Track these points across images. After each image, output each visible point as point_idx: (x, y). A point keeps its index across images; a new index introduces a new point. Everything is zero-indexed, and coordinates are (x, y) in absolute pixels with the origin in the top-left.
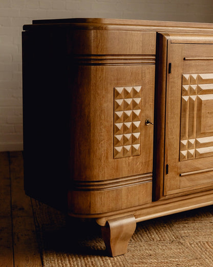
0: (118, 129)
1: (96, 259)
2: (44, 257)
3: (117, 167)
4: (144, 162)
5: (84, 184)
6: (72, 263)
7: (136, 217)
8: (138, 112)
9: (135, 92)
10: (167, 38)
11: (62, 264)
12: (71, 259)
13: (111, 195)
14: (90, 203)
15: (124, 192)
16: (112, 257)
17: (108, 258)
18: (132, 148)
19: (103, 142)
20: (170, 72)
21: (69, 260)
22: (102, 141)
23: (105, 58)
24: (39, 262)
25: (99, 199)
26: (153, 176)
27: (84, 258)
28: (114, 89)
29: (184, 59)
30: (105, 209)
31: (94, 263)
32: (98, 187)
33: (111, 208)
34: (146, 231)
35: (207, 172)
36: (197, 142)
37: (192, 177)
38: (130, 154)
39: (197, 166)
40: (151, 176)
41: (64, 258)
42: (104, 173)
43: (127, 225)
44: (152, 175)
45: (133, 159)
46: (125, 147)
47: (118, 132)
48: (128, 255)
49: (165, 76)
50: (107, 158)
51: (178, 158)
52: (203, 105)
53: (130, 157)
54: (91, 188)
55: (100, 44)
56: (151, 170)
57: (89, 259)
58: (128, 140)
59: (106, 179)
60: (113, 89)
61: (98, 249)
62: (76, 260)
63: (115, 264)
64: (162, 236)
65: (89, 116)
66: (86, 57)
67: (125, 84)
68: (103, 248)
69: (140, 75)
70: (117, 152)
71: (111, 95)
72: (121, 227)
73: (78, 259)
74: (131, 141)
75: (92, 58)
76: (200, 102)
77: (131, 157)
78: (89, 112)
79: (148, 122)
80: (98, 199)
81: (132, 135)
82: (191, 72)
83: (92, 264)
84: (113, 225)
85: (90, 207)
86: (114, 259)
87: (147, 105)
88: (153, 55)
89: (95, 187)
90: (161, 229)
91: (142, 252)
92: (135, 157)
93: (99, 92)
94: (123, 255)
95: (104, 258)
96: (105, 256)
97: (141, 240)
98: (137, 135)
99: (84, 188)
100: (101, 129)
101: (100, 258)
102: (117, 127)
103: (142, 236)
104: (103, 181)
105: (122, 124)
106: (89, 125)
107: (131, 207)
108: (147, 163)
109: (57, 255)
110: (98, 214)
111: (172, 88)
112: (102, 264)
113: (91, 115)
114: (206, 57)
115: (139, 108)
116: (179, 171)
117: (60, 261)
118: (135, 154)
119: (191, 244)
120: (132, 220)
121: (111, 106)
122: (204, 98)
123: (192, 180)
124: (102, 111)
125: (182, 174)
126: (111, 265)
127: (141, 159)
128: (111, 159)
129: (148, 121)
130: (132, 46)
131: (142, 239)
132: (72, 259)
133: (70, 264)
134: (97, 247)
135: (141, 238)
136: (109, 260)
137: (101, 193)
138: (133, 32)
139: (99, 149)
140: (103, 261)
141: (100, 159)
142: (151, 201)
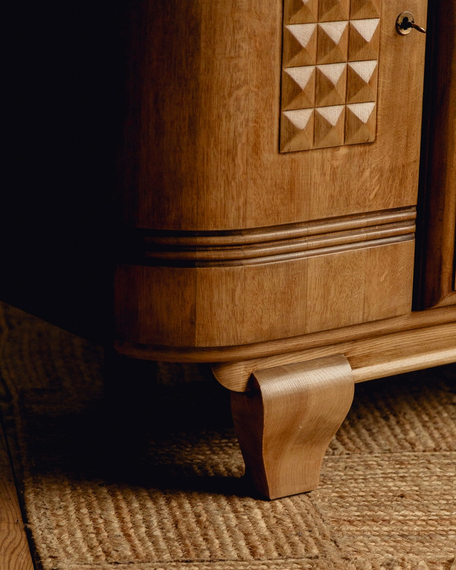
0: (296, 47)
1: (213, 506)
2: (30, 497)
3: (292, 183)
4: (387, 166)
5: (172, 241)
6: (128, 518)
7: (355, 362)
11: (94, 520)
12: (123, 505)
13: (267, 285)
14: (194, 312)
15: (313, 274)
16: (268, 500)
17: (252, 503)
18: (348, 115)
19: (241, 92)
21: (118, 508)
22: (238, 87)
24: (14, 513)
26: (418, 221)
27: (168, 502)
30: (246, 333)
31: (204, 518)
32: (222, 255)
33: (265, 327)
34: (386, 418)
38: (337, 136)
40: (409, 220)
41: (101, 500)
42: (246, 203)
43: (323, 390)
44: (413, 214)
45: (349, 157)
46: (321, 111)
47: (296, 58)
48: (323, 495)
50: (256, 149)
53: (337, 147)
54: (199, 255)
56: (411, 197)
57: (187, 506)
58: (331, 86)
59: (250, 224)
61: (218, 475)
62: (143, 507)
63: (279, 522)
64: (443, 436)
68: (235, 470)
70: (293, 131)
72: (301, 396)
73: (150, 504)
74: (342, 91)
77: (343, 151)
79: (406, 24)
80: (221, 295)
81: (348, 69)
83: (198, 522)
84: (271, 388)
85: (193, 323)
86: (274, 508)
89: (214, 255)
90: (439, 413)
91: (373, 486)
92: (358, 150)
94: (305, 493)
95: (239, 504)
96: (242, 495)
97: (367, 445)
98: (365, 69)
99: (172, 255)
101: (224, 502)
102: (293, 39)
103: (372, 434)
104: (239, 232)
105: (310, 28)
106: (194, 30)
107: (338, 329)
108: (397, 172)
110: (221, 349)
112: (234, 522)
117: (85, 511)
118: (356, 138)
120: (341, 375)
126: (262, 524)
127: (379, 157)
128: (269, 156)
129: (406, 19)
131: (373, 444)
132: (129, 503)
133: (122, 520)
134: (214, 466)
135: (369, 440)
136: (256, 511)
137: (233, 275)
139: (229, 116)
140: (235, 511)
141: (231, 153)
142: (409, 308)
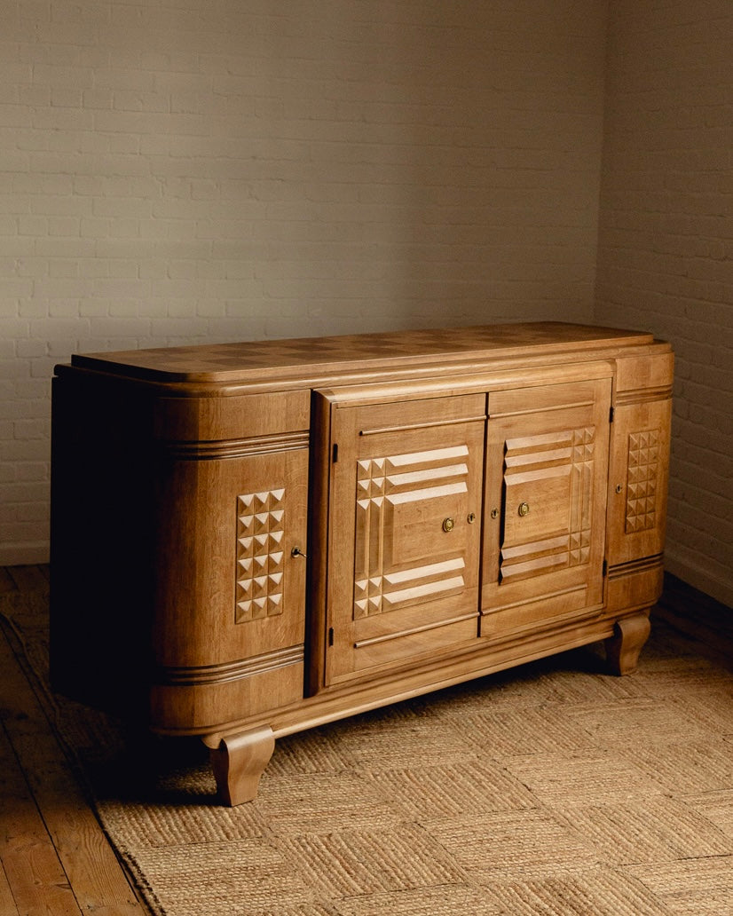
0: (243, 571)
1: (202, 812)
2: (101, 813)
3: (242, 638)
4: (289, 624)
5: (182, 672)
6: (158, 822)
7: (274, 728)
8: (278, 536)
9: (273, 501)
10: (329, 398)
11: (140, 824)
12: (154, 815)
13: (230, 692)
14: (193, 709)
15: (253, 684)
16: (231, 807)
17: (222, 809)
18: (269, 601)
19: (216, 596)
20: (335, 460)
21: (151, 817)
22: (215, 593)
23: (221, 445)
24: (95, 823)
25: (209, 700)
26: (305, 651)
27: (177, 811)
28: (238, 499)
29: (361, 434)
30: (220, 718)
31: (198, 819)
32: (208, 678)
33: (230, 714)
34: (288, 755)
35: (403, 636)
36: (384, 582)
37: (377, 647)
38: (263, 612)
39: (386, 627)
40: (300, 651)
41: (141, 813)
42: (219, 651)
43: (259, 745)
44: (303, 648)
45: (270, 622)
46: (255, 600)
47: (243, 576)
48: (260, 802)
49: (326, 467)
50: (224, 623)
51: (351, 614)
52: (395, 513)
53: (263, 618)
54: (196, 679)
55: (214, 422)
56: (301, 639)
57: (188, 813)
58: (260, 588)
59: (222, 661)
60: (235, 499)
61: (201, 794)
62: (164, 815)
63: (239, 819)
64: (320, 763)
65: (192, 550)
66: (188, 446)
67: (258, 489)
68: (210, 790)
69: (283, 469)
70: (242, 612)
71: (231, 511)
72: (248, 749)
73: (168, 813)
74: (265, 590)
75: (200, 446)
76: (390, 507)
77: (267, 619)
78: (193, 543)
79: (296, 552)
80: (207, 699)
81: (269, 578)
82: (373, 456)
83: (196, 822)
84: (232, 745)
85: (193, 715)
86: (234, 810)
87: (295, 521)
88: (305, 432)
89: (203, 679)
90: (317, 749)
91: (285, 795)
92: (274, 618)
93: (211, 506)
94: (250, 802)
95: (215, 810)
96: (217, 805)
97: (279, 771)
98: (277, 577)
99: (183, 680)
100: (214, 573)
101: (207, 810)
102: (242, 567)
103: (281, 765)
104: (216, 666)
105: (250, 560)
106: (193, 566)
107: (266, 711)
108: (294, 627)
109: (124, 807)
110: (207, 727)
111: (338, 488)
112: (215, 821)
113: (197, 548)
114: (400, 425)
115: (281, 529)
116: (353, 639)
117: (133, 819)
118: (273, 612)
119: (375, 776)
120: (268, 735)
121: (232, 529)
122: (396, 499)
123: (378, 654)
124: (216, 539)
125: (358, 645)
126: (230, 821)
127: (285, 621)
128: (230, 626)
129: (296, 550)
130: (269, 420)
131: (282, 770)
132: (156, 813)
133: (155, 823)
134: (198, 789)
135: (280, 768)
136: (225, 813)
137: (213, 688)
138: (270, 395)
139: (210, 608)
140: (214, 814)
141: (212, 626)
142: (302, 697)
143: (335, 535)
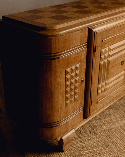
3: (67, 111)
8: (77, 78)
9: (76, 68)
10: (94, 30)
13: (64, 126)
14: (53, 134)
15: (70, 122)
17: (61, 153)
18: (75, 98)
20: (95, 51)
22: (59, 101)
23: (60, 53)
26: (84, 108)
28: (66, 70)
29: (103, 41)
30: (61, 134)
32: (57, 125)
35: (109, 96)
36: (106, 84)
37: (102, 101)
38: (73, 102)
39: (105, 95)
42: (60, 117)
43: (71, 136)
45: (75, 104)
46: (71, 99)
47: (67, 94)
48: (71, 149)
49: (92, 54)
50: (62, 109)
51: (96, 95)
52: (110, 63)
54: (54, 126)
55: (58, 46)
56: (83, 105)
57: (51, 156)
58: (72, 95)
59: (61, 119)
60: (65, 71)
65: (51, 89)
66: (48, 55)
67: (72, 65)
69: (79, 57)
70: (67, 104)
71: (64, 75)
74: (74, 95)
75: (53, 55)
76: (109, 62)
78: (51, 87)
80: (57, 130)
81: (75, 92)
82: (105, 47)
86: (64, 153)
87: (82, 72)
88: (86, 43)
92: (76, 102)
93: (57, 75)
94: (69, 149)
100: (58, 95)
102: (67, 91)
105: (69, 88)
108: (81, 102)
110: (57, 137)
111: (95, 59)
113: (53, 88)
114: (113, 36)
115: (78, 76)
116: (97, 101)
121: (64, 80)
122: (110, 59)
123: (102, 103)
124: (59, 85)
127: (79, 102)
128: (64, 109)
129: (82, 81)
130: (75, 41)
137: (59, 127)
138: (76, 32)
139: (58, 105)
140: (59, 156)
141: (58, 111)
142: (82, 119)
143: (94, 74)
